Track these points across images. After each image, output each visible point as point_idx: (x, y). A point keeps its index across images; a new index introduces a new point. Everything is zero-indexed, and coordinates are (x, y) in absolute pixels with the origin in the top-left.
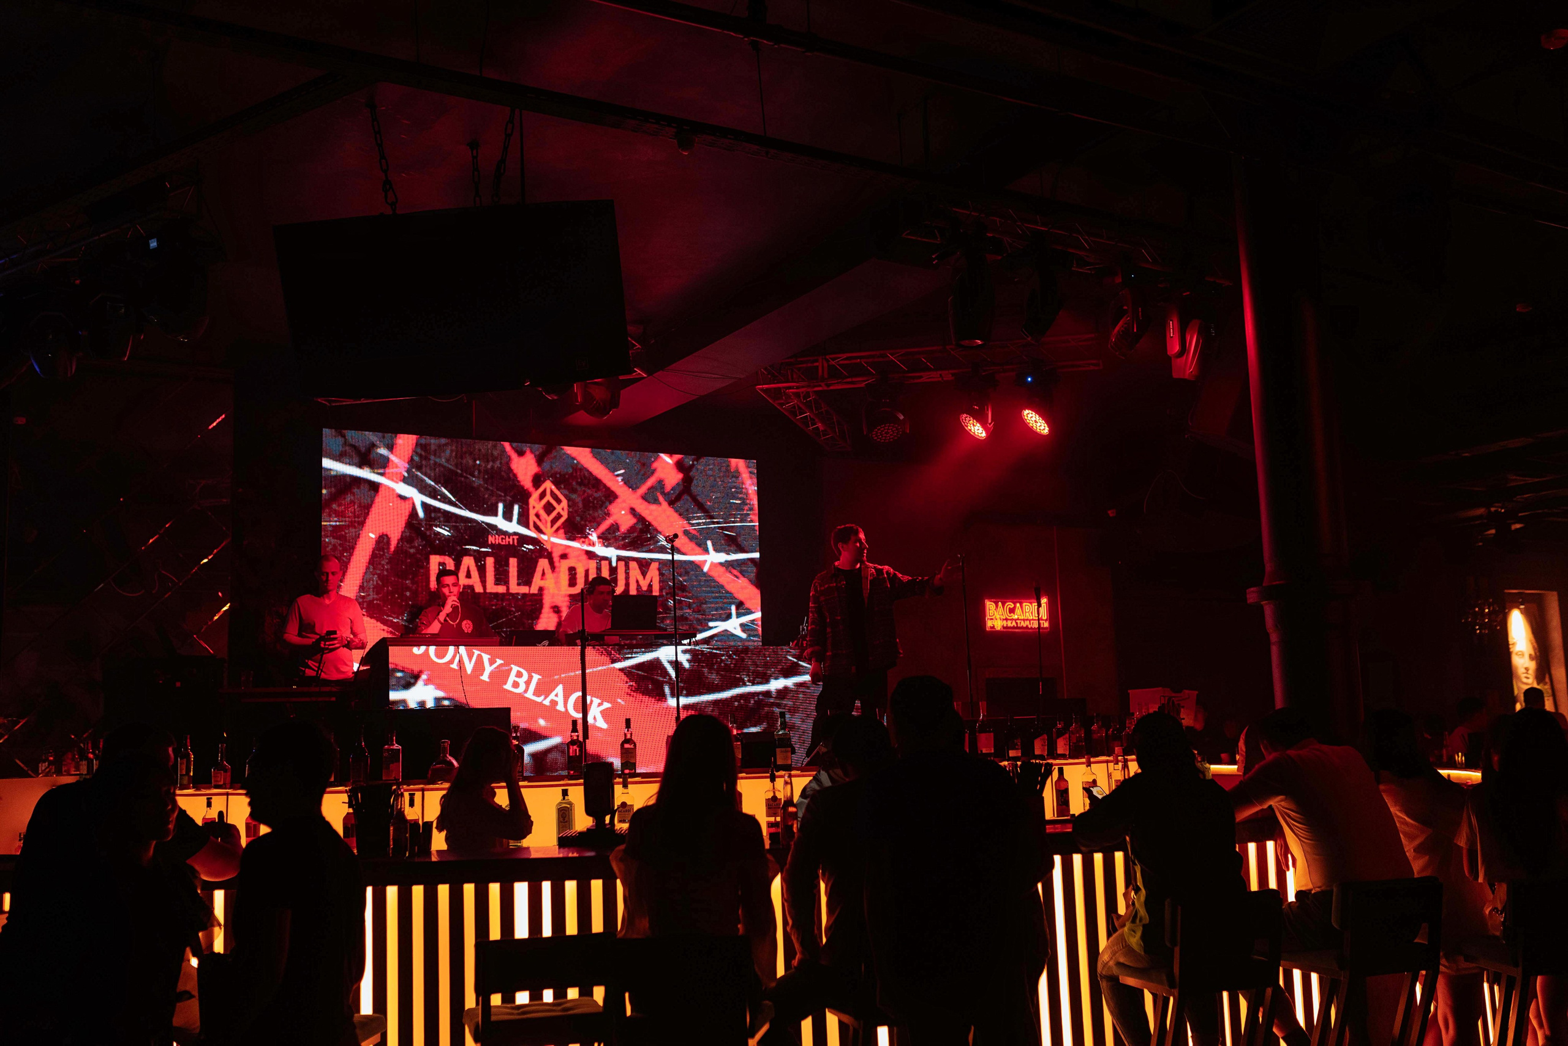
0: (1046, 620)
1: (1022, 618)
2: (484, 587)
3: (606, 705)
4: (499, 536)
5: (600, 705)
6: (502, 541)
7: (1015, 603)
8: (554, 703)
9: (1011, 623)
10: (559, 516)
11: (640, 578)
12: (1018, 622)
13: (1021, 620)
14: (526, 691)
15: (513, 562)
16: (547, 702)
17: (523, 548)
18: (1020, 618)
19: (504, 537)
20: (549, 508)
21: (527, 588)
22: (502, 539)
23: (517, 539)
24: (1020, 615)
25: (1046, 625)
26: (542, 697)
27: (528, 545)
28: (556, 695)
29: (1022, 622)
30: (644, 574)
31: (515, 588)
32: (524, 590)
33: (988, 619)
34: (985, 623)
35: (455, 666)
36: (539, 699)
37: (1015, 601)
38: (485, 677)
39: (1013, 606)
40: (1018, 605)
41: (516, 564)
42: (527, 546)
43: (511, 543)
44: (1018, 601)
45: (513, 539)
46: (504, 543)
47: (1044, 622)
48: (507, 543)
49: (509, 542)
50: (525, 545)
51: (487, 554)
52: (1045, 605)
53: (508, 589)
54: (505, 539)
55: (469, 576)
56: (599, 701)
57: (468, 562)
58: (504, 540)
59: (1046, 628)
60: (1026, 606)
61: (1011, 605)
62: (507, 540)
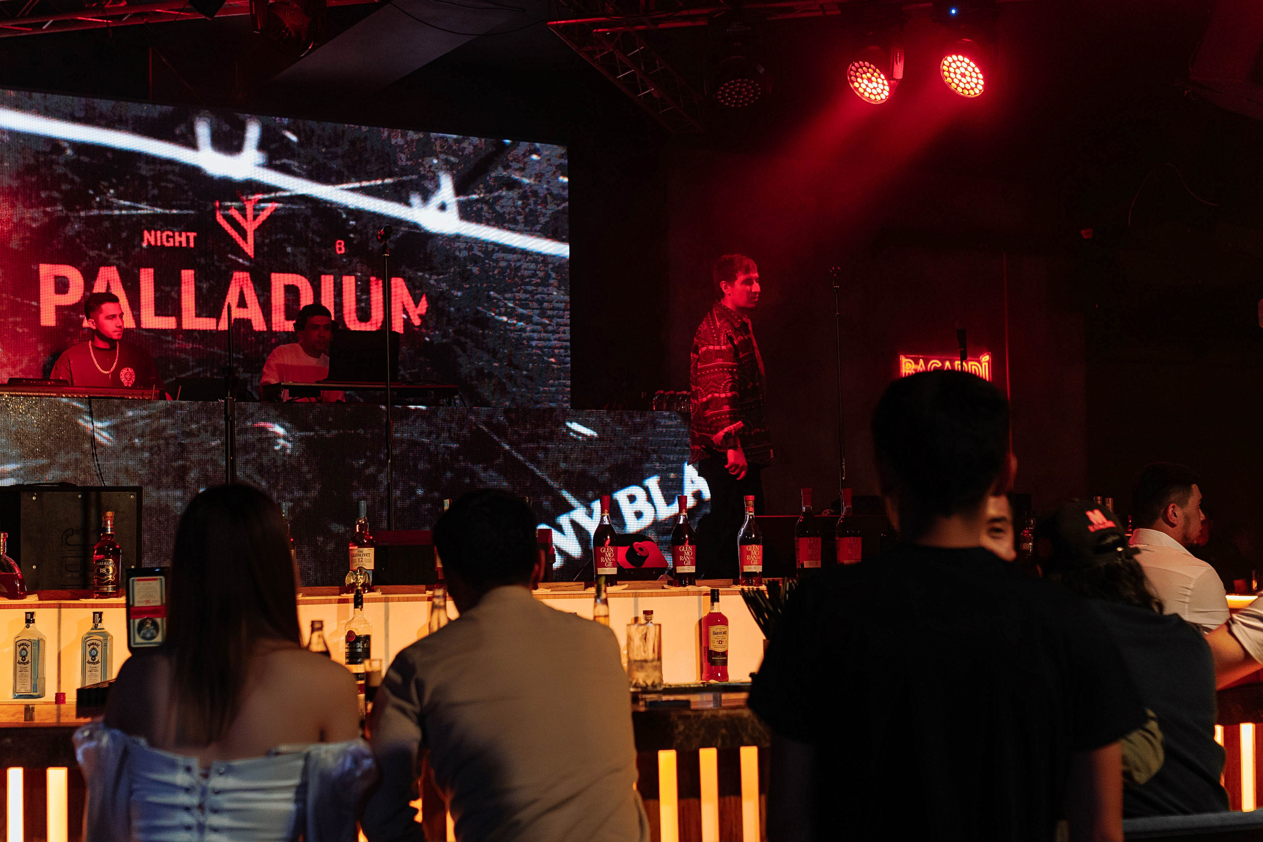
2: (138, 320)
4: (162, 232)
6: (168, 241)
7: (943, 362)
15: (187, 277)
19: (170, 234)
21: (213, 321)
22: (168, 237)
23: (195, 238)
31: (192, 321)
32: (206, 324)
37: (943, 357)
39: (940, 364)
41: (192, 281)
43: (184, 245)
45: (188, 238)
46: (171, 244)
48: (177, 244)
49: (180, 242)
52: (987, 364)
53: (179, 322)
54: (173, 237)
57: (108, 275)
58: (171, 240)
60: (958, 364)
61: (938, 364)
62: (177, 238)
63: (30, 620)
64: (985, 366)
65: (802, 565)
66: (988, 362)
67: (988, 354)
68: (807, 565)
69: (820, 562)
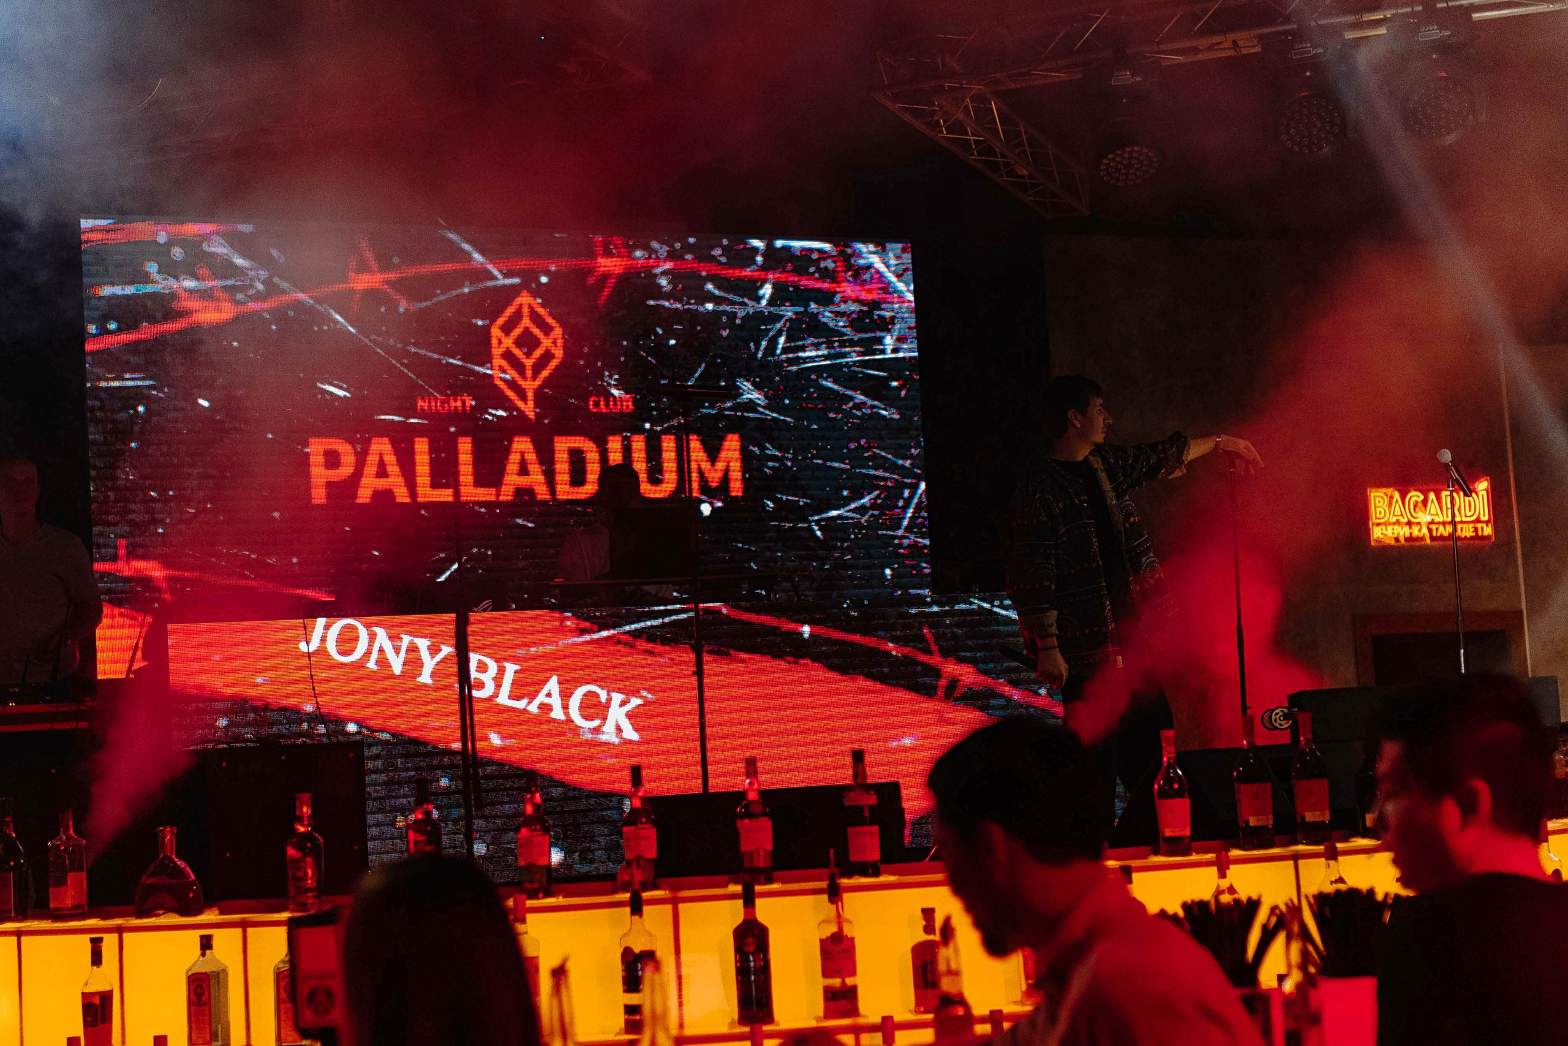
0: (1487, 523)
1: (1441, 519)
2: (413, 493)
3: (635, 702)
5: (623, 703)
6: (443, 407)
7: (1425, 494)
8: (546, 708)
9: (1420, 531)
10: (548, 356)
11: (706, 465)
12: (1434, 527)
13: (1438, 523)
14: (496, 694)
15: (465, 446)
16: (533, 708)
17: (487, 416)
18: (1437, 519)
19: (446, 400)
20: (528, 342)
21: (493, 491)
22: (443, 403)
24: (1437, 514)
25: (1488, 530)
26: (525, 701)
27: (496, 409)
28: (549, 695)
29: (1441, 528)
30: (713, 458)
31: (471, 492)
32: (486, 494)
33: (1373, 524)
34: (1367, 532)
35: (372, 665)
36: (520, 704)
37: (1425, 487)
38: (425, 678)
39: (1422, 497)
40: (1432, 496)
41: (469, 451)
42: (494, 412)
43: (460, 409)
44: (1431, 487)
46: (446, 410)
47: (1484, 525)
48: (452, 409)
49: (456, 407)
50: (490, 410)
51: (417, 430)
52: (1485, 493)
53: (457, 494)
54: (449, 402)
55: (382, 472)
56: (621, 697)
57: (381, 447)
58: (447, 405)
59: (1489, 537)
60: (1446, 496)
61: (1419, 497)
62: (453, 404)
63: (206, 944)
64: (1483, 496)
65: (1247, 822)
66: (1487, 490)
67: (1486, 480)
68: (1253, 821)
69: (1270, 817)
